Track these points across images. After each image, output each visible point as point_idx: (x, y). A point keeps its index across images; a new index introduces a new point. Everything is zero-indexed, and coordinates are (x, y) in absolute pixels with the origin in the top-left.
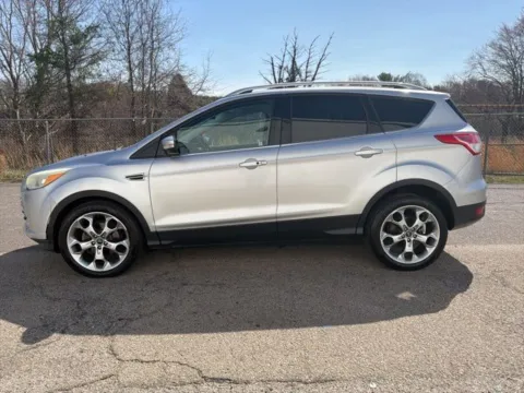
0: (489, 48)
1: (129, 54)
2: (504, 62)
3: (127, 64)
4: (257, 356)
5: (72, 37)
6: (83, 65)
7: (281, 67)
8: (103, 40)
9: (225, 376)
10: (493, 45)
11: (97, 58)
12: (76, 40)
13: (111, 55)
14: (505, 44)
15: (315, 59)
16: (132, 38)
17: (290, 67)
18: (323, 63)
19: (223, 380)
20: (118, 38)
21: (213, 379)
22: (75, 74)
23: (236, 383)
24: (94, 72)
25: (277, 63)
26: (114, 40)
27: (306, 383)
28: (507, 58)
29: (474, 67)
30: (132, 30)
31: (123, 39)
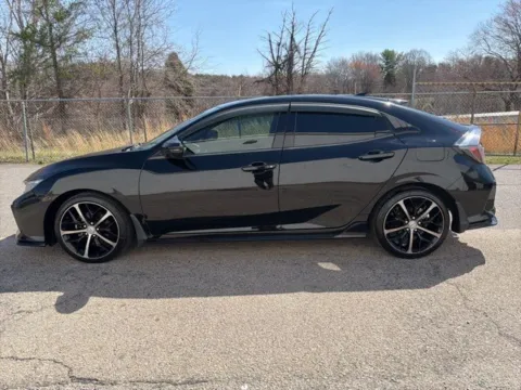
0: (494, 24)
1: (116, 31)
2: (510, 38)
3: (114, 42)
4: (138, 354)
5: (55, 14)
6: (68, 43)
7: (279, 45)
8: (88, 16)
9: (94, 376)
10: (498, 19)
11: (83, 36)
12: (59, 18)
13: (97, 34)
14: (510, 19)
15: (314, 36)
16: (118, 15)
17: (288, 44)
18: (322, 40)
19: (90, 380)
20: (103, 14)
21: (80, 380)
22: (60, 53)
23: (102, 383)
24: (80, 50)
25: (275, 39)
26: (100, 17)
27: (175, 385)
28: (513, 33)
29: (478, 43)
30: (118, 6)
31: (109, 16)
